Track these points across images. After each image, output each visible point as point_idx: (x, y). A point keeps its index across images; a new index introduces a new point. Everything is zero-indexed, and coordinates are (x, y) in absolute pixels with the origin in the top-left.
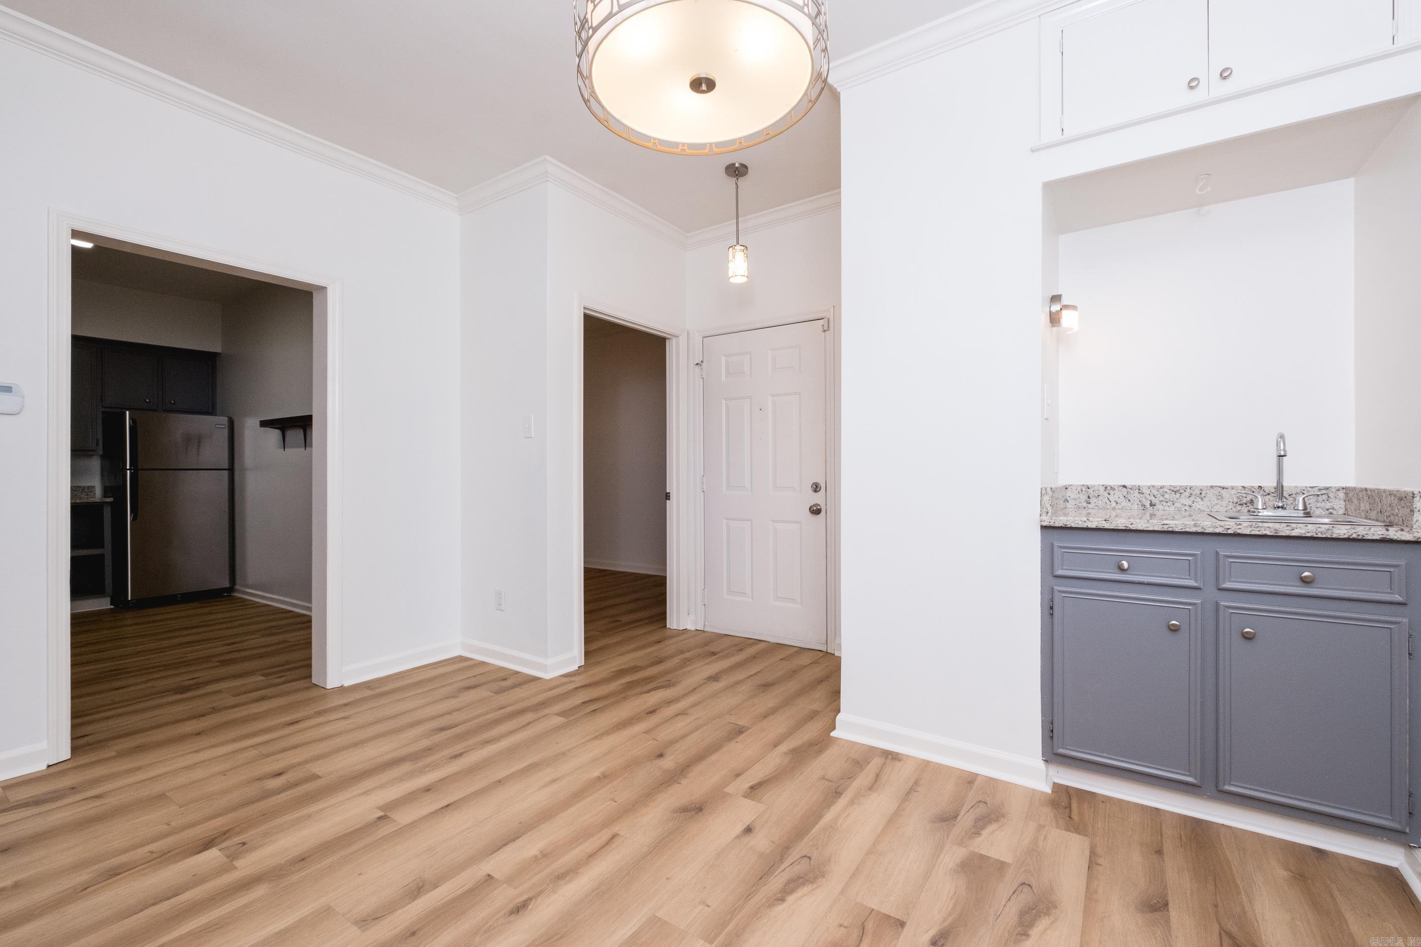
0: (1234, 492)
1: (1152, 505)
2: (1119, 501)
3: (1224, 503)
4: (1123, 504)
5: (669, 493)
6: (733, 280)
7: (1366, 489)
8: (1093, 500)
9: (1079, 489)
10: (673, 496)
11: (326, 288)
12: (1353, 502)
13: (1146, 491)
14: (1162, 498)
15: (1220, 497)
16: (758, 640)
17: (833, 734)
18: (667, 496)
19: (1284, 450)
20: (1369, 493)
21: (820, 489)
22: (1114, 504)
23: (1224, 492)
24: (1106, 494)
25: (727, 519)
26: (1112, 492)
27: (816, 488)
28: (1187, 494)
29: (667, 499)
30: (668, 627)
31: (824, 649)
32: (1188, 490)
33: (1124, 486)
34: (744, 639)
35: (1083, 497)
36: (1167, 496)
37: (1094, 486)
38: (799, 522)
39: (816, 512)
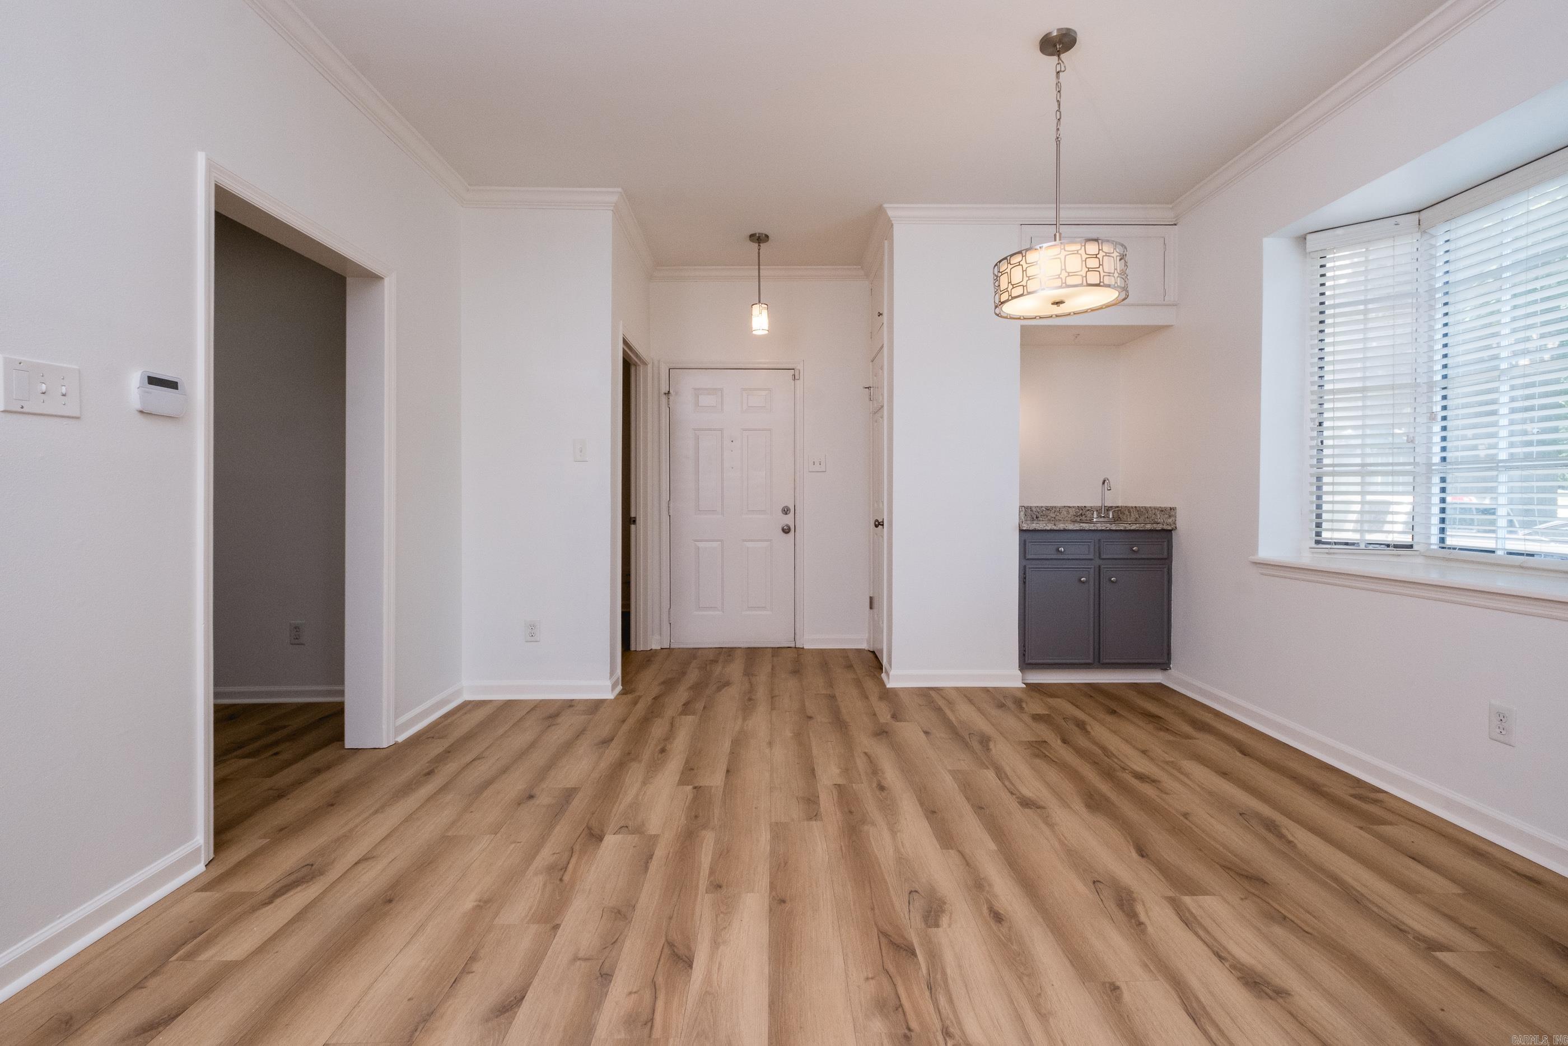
0: (1074, 509)
1: (1037, 517)
3: (1070, 516)
5: (635, 518)
6: (754, 332)
7: (1136, 507)
10: (640, 520)
11: (383, 278)
12: (1124, 514)
13: (1034, 510)
14: (1042, 514)
15: (1068, 513)
16: (728, 648)
17: (888, 686)
18: (634, 521)
19: (1110, 487)
20: (1138, 509)
21: (790, 512)
23: (1070, 509)
25: (699, 542)
27: (786, 511)
28: (1053, 511)
29: (631, 523)
30: (633, 649)
31: (793, 645)
32: (1054, 509)
34: (715, 649)
36: (1044, 512)
38: (770, 540)
39: (786, 530)
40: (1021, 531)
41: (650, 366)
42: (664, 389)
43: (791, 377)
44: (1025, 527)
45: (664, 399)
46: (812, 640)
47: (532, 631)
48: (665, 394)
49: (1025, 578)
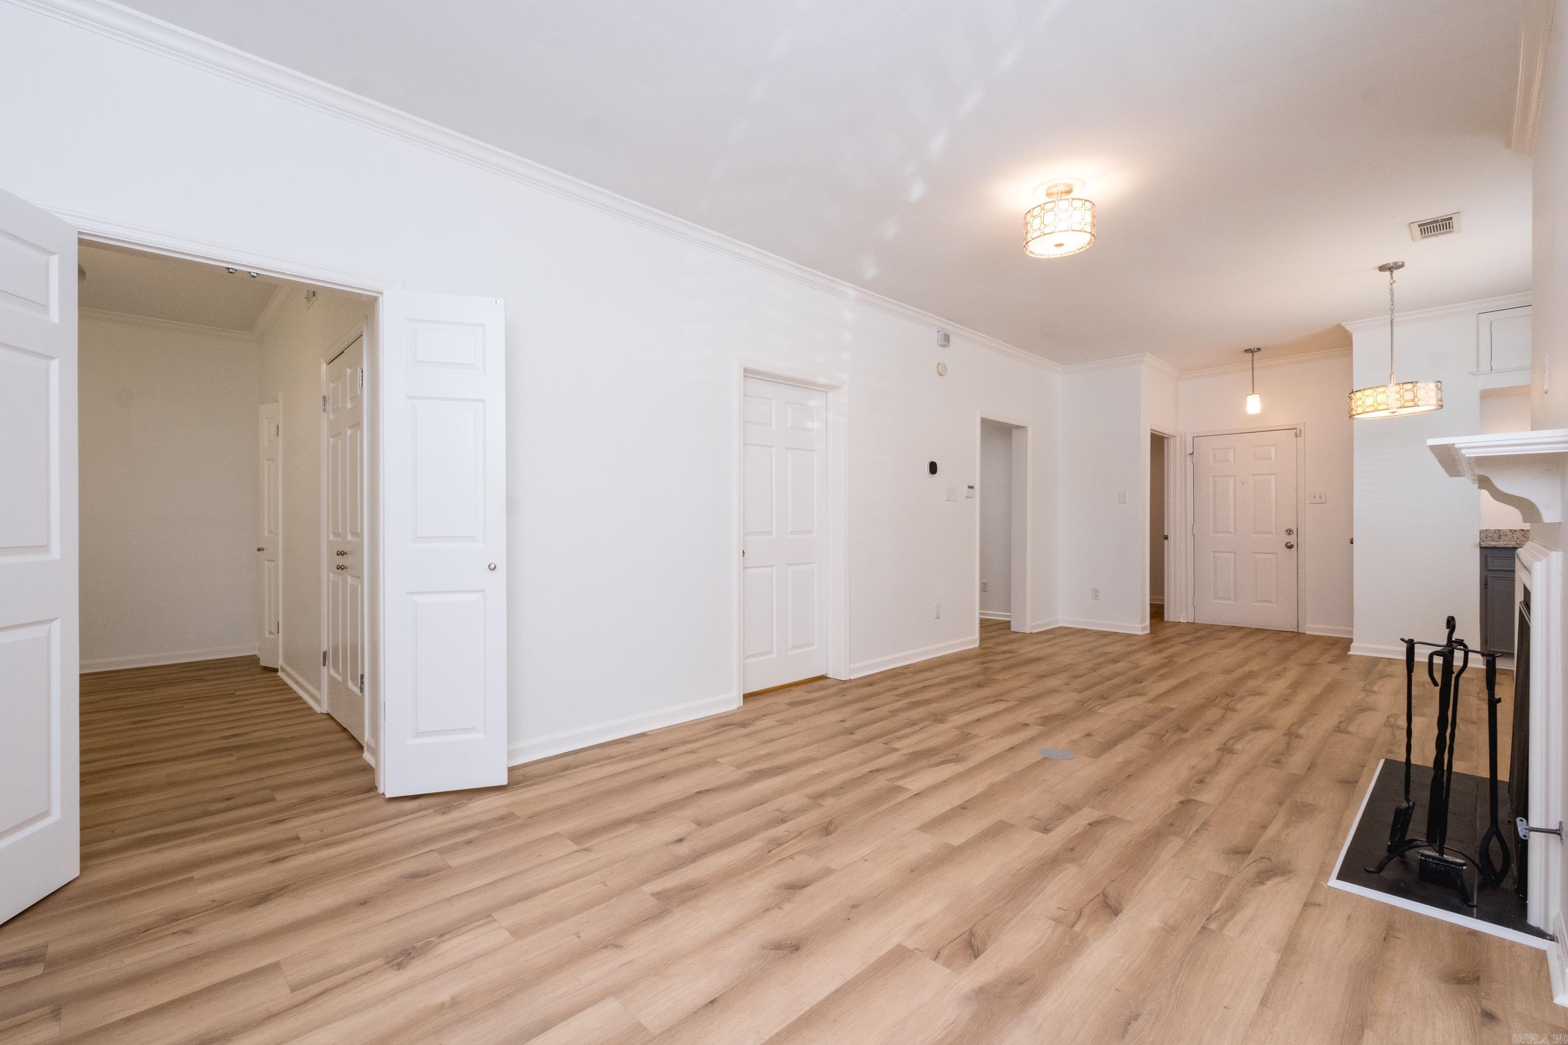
2: (1520, 537)
4: (1522, 539)
5: (1167, 535)
6: (1249, 413)
8: (1502, 537)
9: (1494, 531)
10: (1171, 537)
17: (1349, 653)
18: (1166, 538)
21: (1293, 533)
22: (1516, 539)
24: (1511, 534)
25: (1213, 552)
26: (1515, 533)
27: (1289, 533)
29: (1165, 539)
30: (1166, 619)
31: (1296, 631)
33: (1522, 530)
34: (1228, 626)
35: (1496, 536)
37: (1503, 530)
38: (1275, 553)
39: (1290, 547)
40: (1481, 548)
41: (1178, 439)
42: (1190, 451)
43: (1294, 435)
44: (1484, 545)
45: (1189, 459)
46: (1311, 628)
47: (1096, 594)
48: (1190, 454)
49: (1486, 584)
